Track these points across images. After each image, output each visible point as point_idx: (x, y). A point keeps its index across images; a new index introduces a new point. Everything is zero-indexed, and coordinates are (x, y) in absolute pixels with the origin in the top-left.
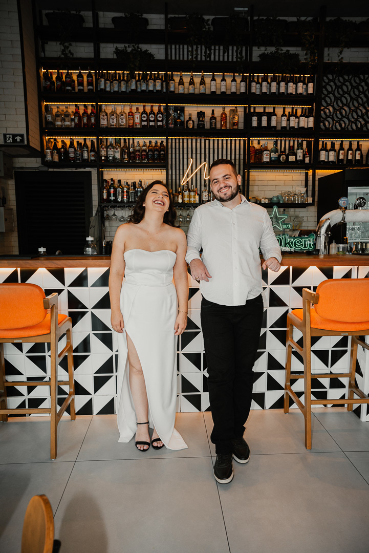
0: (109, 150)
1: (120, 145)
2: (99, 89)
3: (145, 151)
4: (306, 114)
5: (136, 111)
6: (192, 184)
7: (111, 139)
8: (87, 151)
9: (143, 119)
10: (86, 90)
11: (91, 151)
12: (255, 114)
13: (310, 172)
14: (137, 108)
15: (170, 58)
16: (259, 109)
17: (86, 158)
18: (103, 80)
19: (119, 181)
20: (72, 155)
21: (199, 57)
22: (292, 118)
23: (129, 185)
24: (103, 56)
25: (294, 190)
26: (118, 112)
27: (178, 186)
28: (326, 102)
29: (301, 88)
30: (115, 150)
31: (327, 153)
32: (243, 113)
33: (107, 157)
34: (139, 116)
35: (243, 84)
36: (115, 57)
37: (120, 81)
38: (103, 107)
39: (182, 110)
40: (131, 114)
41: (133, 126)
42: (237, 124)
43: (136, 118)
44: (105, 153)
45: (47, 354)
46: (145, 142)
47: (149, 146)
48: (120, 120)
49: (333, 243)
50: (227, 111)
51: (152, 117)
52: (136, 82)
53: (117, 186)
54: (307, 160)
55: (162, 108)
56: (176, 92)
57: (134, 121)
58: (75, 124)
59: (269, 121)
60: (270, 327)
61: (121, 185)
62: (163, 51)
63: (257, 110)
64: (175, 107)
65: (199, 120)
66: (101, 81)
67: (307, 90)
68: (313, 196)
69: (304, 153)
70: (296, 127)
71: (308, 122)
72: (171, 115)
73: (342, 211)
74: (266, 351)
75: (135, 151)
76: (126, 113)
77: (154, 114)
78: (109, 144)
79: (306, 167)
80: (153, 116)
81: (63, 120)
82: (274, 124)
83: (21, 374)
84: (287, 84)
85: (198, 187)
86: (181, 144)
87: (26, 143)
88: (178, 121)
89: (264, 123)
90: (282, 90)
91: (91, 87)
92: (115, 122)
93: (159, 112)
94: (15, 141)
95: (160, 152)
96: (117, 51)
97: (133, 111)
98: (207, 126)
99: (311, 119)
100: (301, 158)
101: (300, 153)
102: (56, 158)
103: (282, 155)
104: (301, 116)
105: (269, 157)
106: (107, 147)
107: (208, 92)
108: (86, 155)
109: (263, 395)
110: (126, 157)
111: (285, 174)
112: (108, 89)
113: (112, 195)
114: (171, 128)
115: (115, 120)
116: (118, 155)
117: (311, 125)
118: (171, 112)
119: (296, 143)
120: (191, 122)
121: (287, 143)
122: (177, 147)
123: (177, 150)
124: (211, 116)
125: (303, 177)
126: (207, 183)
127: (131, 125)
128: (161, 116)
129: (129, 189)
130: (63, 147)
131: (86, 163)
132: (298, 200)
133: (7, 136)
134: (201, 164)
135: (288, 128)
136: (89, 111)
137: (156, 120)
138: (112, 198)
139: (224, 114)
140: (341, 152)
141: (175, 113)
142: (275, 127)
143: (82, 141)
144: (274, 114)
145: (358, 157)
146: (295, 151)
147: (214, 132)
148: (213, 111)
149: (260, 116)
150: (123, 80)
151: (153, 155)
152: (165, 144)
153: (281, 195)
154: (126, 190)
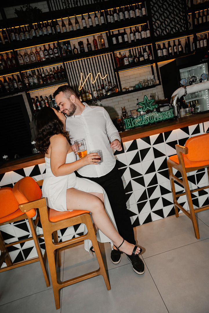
0: (29, 79)
1: (36, 74)
2: (12, 40)
3: (52, 74)
4: (144, 29)
5: (39, 50)
6: (86, 89)
7: (29, 72)
8: (16, 82)
9: (46, 54)
10: (4, 43)
11: (18, 82)
12: (114, 36)
13: (154, 65)
14: (40, 48)
15: (52, 10)
16: (116, 31)
17: (16, 87)
18: (13, 34)
19: (41, 97)
20: (7, 87)
21: (70, 5)
22: (137, 34)
23: (48, 98)
24: (8, 17)
25: (146, 78)
26: (29, 53)
27: (77, 92)
28: (155, 18)
29: (138, 13)
30: (33, 78)
31: (161, 51)
32: (106, 37)
33: (29, 84)
34: (42, 53)
35: (102, 18)
36: (17, 16)
37: (24, 32)
38: (18, 52)
39: (68, 43)
40: (37, 53)
41: (40, 60)
42: (103, 45)
43: (41, 55)
44: (28, 81)
45: (26, 221)
46: (50, 69)
47: (54, 71)
48: (31, 58)
49: (181, 108)
50: (96, 38)
52: (35, 30)
53: (40, 100)
54: (151, 58)
55: (56, 45)
56: (62, 32)
57: (40, 56)
58: (3, 67)
59: (123, 38)
60: (158, 170)
61: (43, 99)
62: (46, 6)
63: (114, 33)
64: (64, 42)
65: (80, 48)
66: (12, 35)
67: (142, 13)
68: (159, 79)
69: (148, 54)
70: (140, 39)
71: (146, 34)
72: (62, 48)
73: (184, 88)
74: (158, 185)
75: (46, 76)
76: (34, 53)
77: (51, 49)
78: (28, 75)
79: (151, 62)
80: (51, 51)
82: (126, 40)
83: (14, 237)
84: (129, 12)
85: (90, 89)
86: (73, 65)
88: (68, 50)
89: (121, 41)
90: (127, 17)
91: (7, 40)
92: (29, 60)
93: (55, 47)
95: (61, 73)
96: (17, 12)
97: (38, 51)
98: (86, 50)
99: (148, 32)
100: (147, 58)
101: (146, 55)
103: (136, 58)
104: (142, 31)
105: (128, 61)
106: (28, 77)
107: (82, 28)
108: (16, 85)
109: (161, 210)
110: (41, 81)
111: (139, 69)
112: (18, 39)
113: (39, 106)
114: (64, 56)
115: (28, 59)
116: (36, 81)
117: (149, 35)
118: (62, 46)
119: (142, 48)
120: (76, 50)
121: (137, 50)
122: (71, 67)
123: (72, 69)
124: (87, 43)
125: (150, 69)
126: (94, 85)
127: (39, 60)
128: (56, 50)
129: (48, 100)
131: (17, 90)
132: (151, 84)
134: (88, 75)
135: (135, 41)
136: (10, 56)
137: (54, 53)
138: (40, 108)
139: (95, 40)
140: (170, 48)
141: (65, 46)
142: (128, 42)
143: (11, 77)
144: (125, 33)
145: (180, 49)
146: (142, 54)
147: (91, 53)
148: (88, 39)
149: (116, 36)
150: (26, 31)
151: (58, 76)
152: (63, 67)
153: (140, 83)
154: (46, 101)
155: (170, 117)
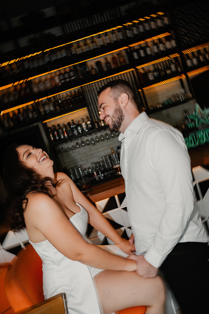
0: (45, 106)
1: (52, 101)
2: (26, 68)
3: (69, 99)
4: (168, 39)
5: (55, 75)
7: (44, 99)
8: (31, 112)
9: (61, 78)
11: (33, 112)
14: (55, 73)
15: (66, 33)
16: (135, 45)
17: (32, 117)
19: (59, 125)
20: (21, 118)
21: (85, 25)
23: (66, 126)
24: (22, 46)
26: (44, 79)
29: (159, 23)
30: (49, 105)
31: (191, 61)
32: (126, 53)
33: (45, 112)
34: (58, 78)
36: (30, 44)
37: (38, 59)
38: (33, 81)
39: (86, 64)
40: (52, 78)
41: (56, 85)
42: (125, 61)
43: (57, 80)
44: (43, 110)
46: (67, 94)
47: (71, 96)
48: (46, 84)
50: (115, 55)
51: (66, 76)
53: (58, 129)
54: (179, 69)
55: (71, 68)
56: (78, 53)
57: (55, 82)
58: (17, 97)
59: (145, 52)
61: (60, 127)
62: (60, 30)
63: (136, 48)
64: (80, 64)
65: (99, 67)
67: (164, 23)
68: (191, 92)
70: (165, 50)
71: (171, 44)
72: (79, 70)
75: (62, 102)
76: (49, 79)
77: (67, 73)
81: (8, 97)
82: (149, 52)
84: (149, 24)
88: (85, 72)
89: (143, 55)
90: (148, 28)
91: (20, 69)
92: (44, 87)
93: (71, 71)
95: (79, 97)
96: (30, 40)
97: (53, 76)
98: (105, 69)
99: (173, 42)
100: (175, 70)
101: (173, 67)
102: (12, 124)
103: (162, 71)
104: (166, 42)
105: (153, 76)
106: (43, 105)
107: (99, 46)
108: (31, 115)
110: (57, 107)
112: (32, 67)
113: (56, 135)
114: (81, 79)
115: (43, 85)
116: (52, 108)
117: (174, 45)
118: (78, 68)
120: (94, 70)
122: (90, 90)
123: (90, 92)
124: (105, 61)
125: (179, 83)
127: (54, 85)
129: (66, 128)
130: (14, 115)
131: (33, 120)
132: (182, 99)
135: (160, 53)
138: (57, 138)
139: (114, 58)
140: (200, 56)
141: (81, 68)
142: (151, 55)
144: (147, 46)
146: (169, 67)
147: (110, 71)
148: (106, 58)
149: (137, 51)
151: (76, 100)
152: (81, 91)
153: (170, 99)
154: (64, 130)
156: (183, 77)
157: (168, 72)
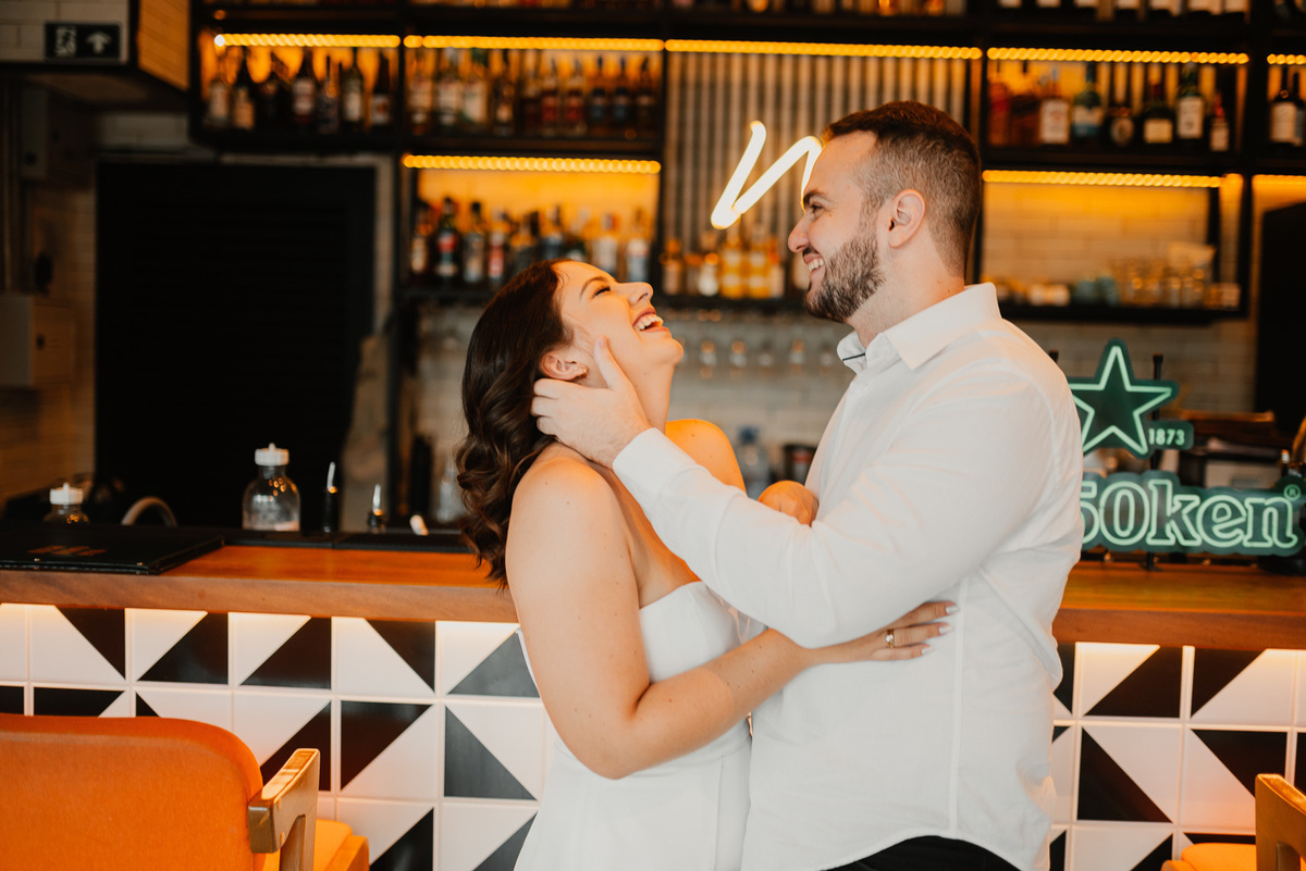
0: (443, 86)
1: (488, 71)
3: (575, 93)
7: (453, 51)
8: (362, 89)
11: (374, 93)
13: (1230, 188)
17: (356, 116)
19: (476, 207)
20: (304, 106)
23: (512, 222)
25: (1161, 254)
27: (700, 231)
30: (467, 88)
31: (1299, 112)
33: (434, 114)
44: (429, 100)
46: (579, 59)
47: (593, 78)
53: (464, 225)
54: (1220, 139)
61: (480, 222)
68: (1242, 279)
69: (1208, 109)
70: (1174, 11)
75: (543, 94)
78: (443, 65)
79: (1216, 165)
86: (721, 73)
87: (124, 55)
94: (84, 48)
95: (634, 98)
100: (1195, 132)
101: (1189, 112)
102: (245, 116)
103: (1118, 116)
105: (1064, 123)
106: (437, 77)
108: (354, 106)
110: (505, 113)
113: (447, 254)
114: (680, 7)
116: (476, 109)
117: (1238, 1)
119: (1172, 71)
121: (1138, 71)
122: (707, 80)
123: (706, 93)
125: (1199, 206)
130: (273, 76)
131: (356, 136)
132: (1185, 291)
133: (61, 32)
135: (1143, 15)
138: (447, 269)
142: (1090, 10)
146: (1170, 101)
147: (847, 27)
151: (609, 109)
152: (656, 67)
154: (497, 240)
155: (1271, 541)
156: (1231, 185)
157: (1157, 131)
